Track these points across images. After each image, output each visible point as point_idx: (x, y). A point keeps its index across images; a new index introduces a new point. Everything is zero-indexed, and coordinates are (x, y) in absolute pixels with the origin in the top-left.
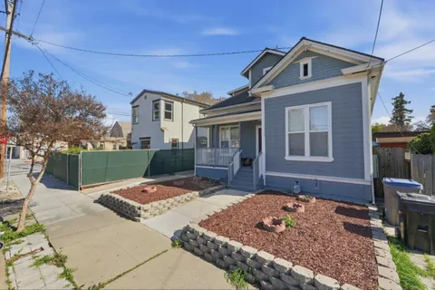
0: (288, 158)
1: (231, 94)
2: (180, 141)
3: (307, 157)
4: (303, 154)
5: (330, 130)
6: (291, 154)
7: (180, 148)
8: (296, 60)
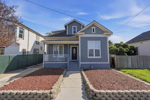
0: (89, 57)
1: (53, 32)
2: (27, 50)
3: (94, 57)
4: (93, 56)
5: (100, 49)
6: (89, 56)
7: (27, 54)
8: (90, 27)
